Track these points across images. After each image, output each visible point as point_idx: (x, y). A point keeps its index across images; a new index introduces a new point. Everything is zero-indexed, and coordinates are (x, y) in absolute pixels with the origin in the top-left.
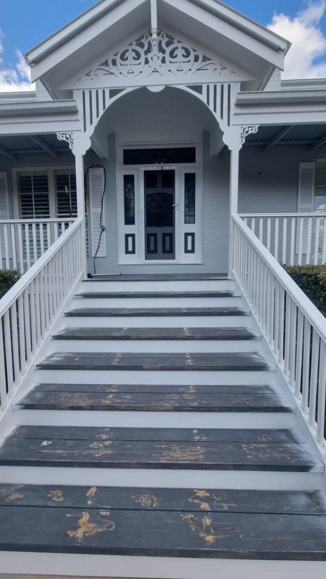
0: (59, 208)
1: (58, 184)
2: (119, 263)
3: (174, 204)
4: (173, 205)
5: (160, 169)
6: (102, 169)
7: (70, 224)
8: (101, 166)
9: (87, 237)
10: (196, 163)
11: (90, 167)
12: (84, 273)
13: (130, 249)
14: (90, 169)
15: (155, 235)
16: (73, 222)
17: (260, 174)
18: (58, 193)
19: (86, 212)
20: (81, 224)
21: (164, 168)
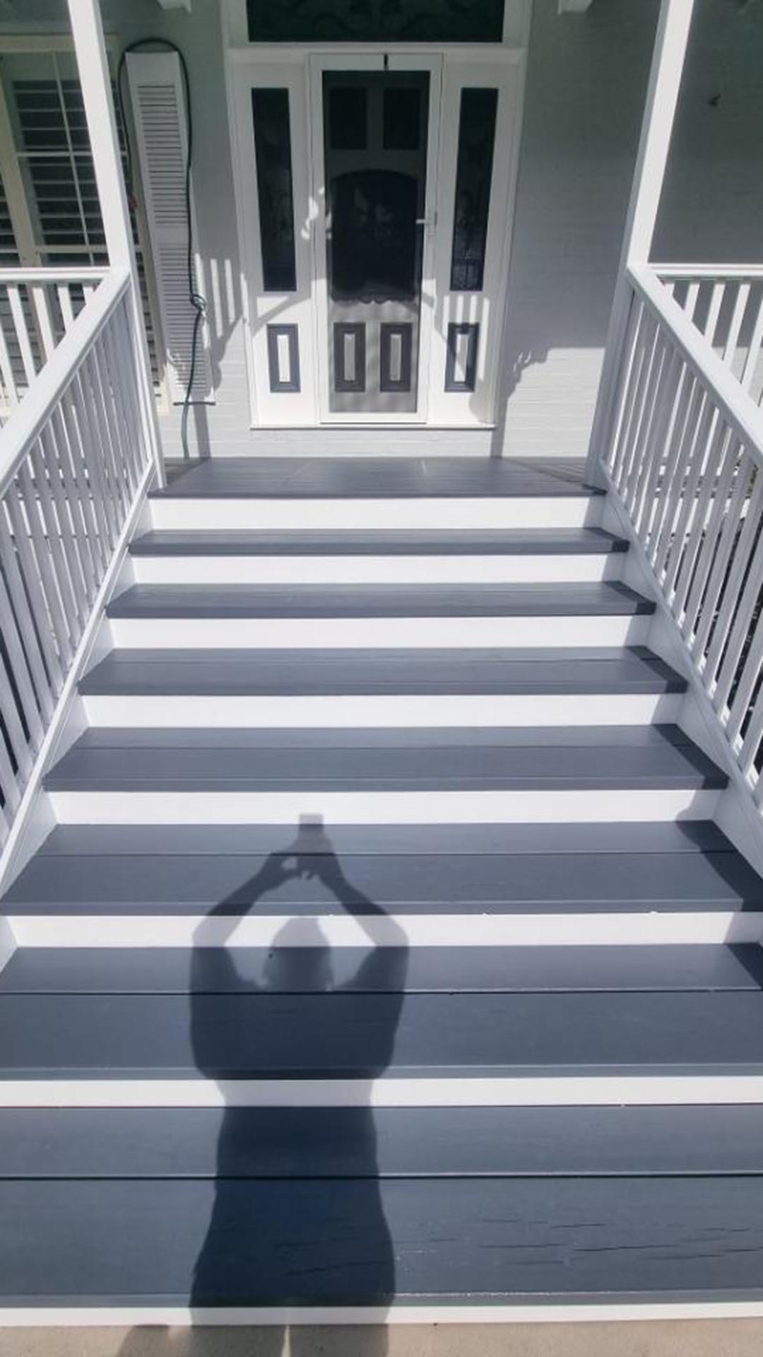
0: (46, 224)
1: (25, 120)
2: (255, 424)
3: (423, 217)
4: (419, 221)
5: (379, 66)
6: (176, 54)
7: (87, 291)
8: (173, 47)
9: (150, 332)
10: (504, 43)
11: (131, 48)
12: (153, 467)
13: (285, 376)
14: (128, 55)
15: (359, 329)
16: (95, 284)
17: (713, 102)
18: (32, 160)
19: (136, 241)
20: (126, 293)
21: (394, 66)
